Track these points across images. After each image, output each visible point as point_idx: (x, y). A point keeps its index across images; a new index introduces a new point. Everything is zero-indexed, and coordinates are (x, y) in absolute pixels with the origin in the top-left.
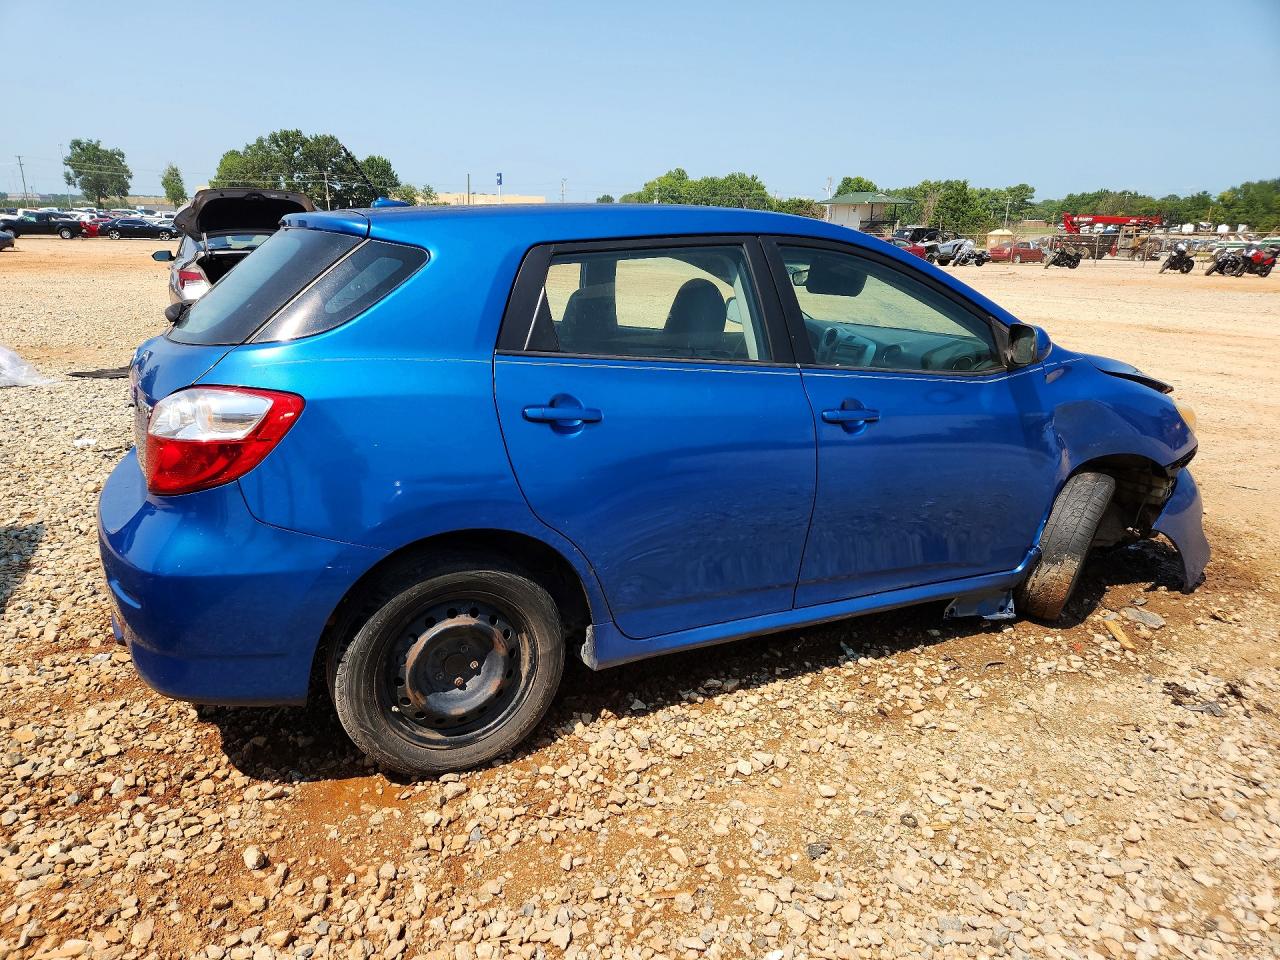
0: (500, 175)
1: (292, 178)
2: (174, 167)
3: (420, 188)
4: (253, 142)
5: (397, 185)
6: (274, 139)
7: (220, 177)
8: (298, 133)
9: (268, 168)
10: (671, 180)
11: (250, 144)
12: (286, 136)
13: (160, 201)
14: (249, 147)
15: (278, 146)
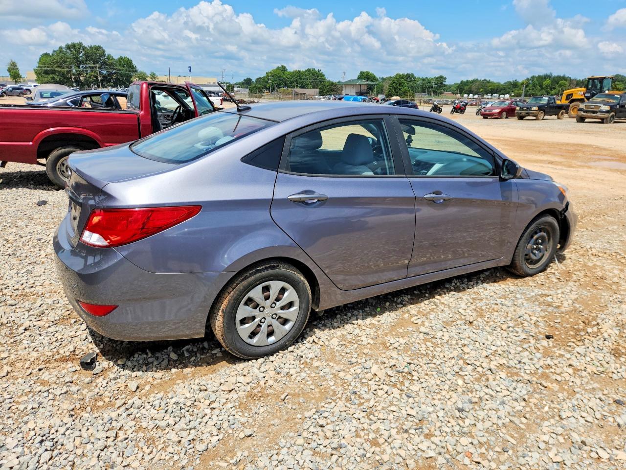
0: (190, 67)
1: (79, 67)
2: (13, 61)
3: (148, 73)
4: (57, 49)
5: (136, 71)
6: (68, 47)
7: (39, 67)
8: (80, 44)
9: (65, 62)
10: (278, 71)
11: (55, 50)
12: (74, 45)
13: (6, 79)
14: (55, 51)
15: (70, 51)
